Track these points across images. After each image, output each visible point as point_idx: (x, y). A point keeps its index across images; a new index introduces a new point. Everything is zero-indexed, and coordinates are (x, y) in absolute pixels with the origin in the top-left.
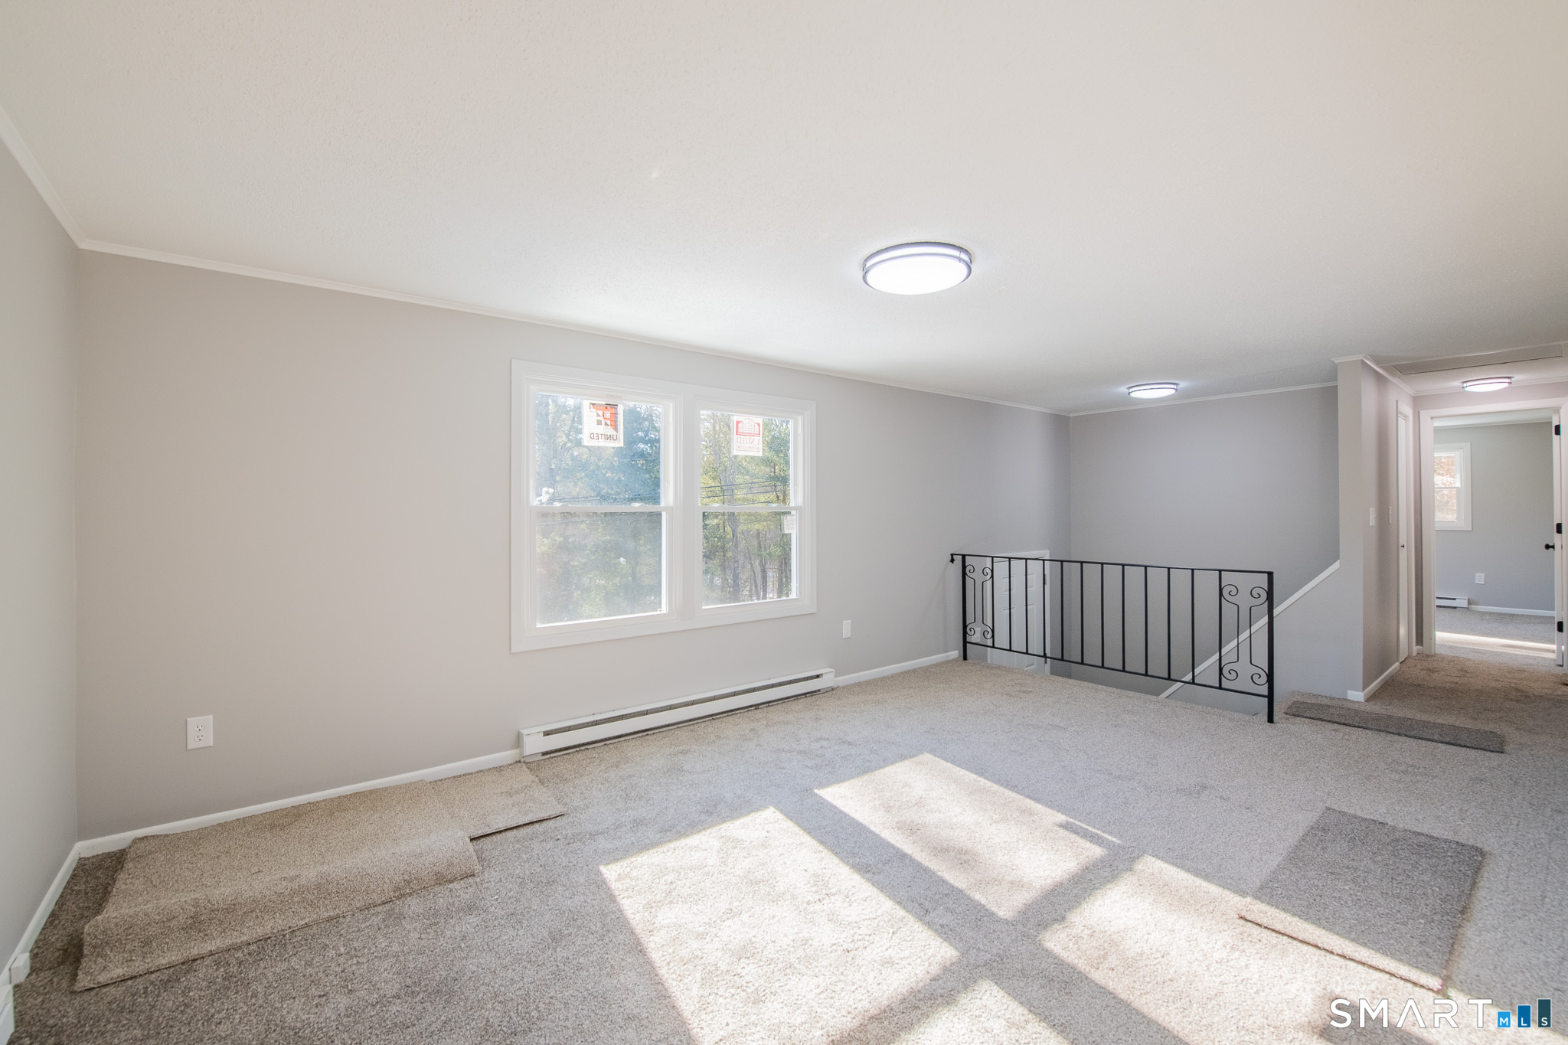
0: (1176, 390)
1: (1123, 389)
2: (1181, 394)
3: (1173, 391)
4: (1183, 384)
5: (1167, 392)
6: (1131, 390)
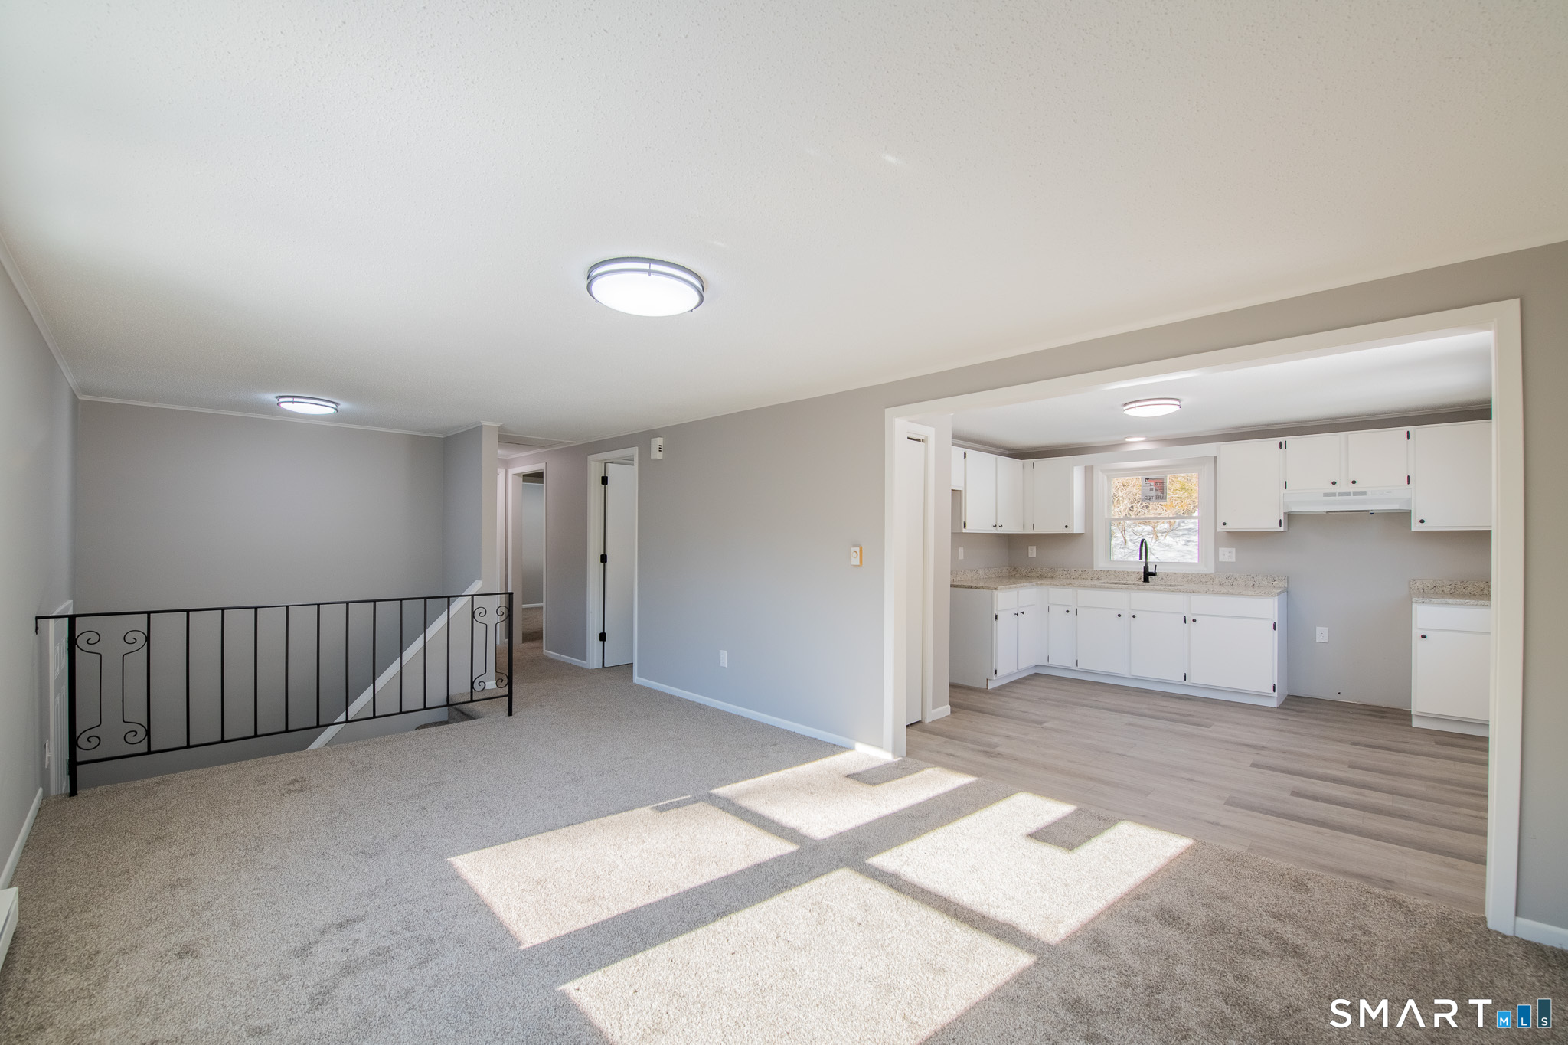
0: (336, 409)
1: (271, 397)
2: (339, 417)
3: (333, 411)
4: (344, 405)
5: (326, 410)
6: (281, 400)
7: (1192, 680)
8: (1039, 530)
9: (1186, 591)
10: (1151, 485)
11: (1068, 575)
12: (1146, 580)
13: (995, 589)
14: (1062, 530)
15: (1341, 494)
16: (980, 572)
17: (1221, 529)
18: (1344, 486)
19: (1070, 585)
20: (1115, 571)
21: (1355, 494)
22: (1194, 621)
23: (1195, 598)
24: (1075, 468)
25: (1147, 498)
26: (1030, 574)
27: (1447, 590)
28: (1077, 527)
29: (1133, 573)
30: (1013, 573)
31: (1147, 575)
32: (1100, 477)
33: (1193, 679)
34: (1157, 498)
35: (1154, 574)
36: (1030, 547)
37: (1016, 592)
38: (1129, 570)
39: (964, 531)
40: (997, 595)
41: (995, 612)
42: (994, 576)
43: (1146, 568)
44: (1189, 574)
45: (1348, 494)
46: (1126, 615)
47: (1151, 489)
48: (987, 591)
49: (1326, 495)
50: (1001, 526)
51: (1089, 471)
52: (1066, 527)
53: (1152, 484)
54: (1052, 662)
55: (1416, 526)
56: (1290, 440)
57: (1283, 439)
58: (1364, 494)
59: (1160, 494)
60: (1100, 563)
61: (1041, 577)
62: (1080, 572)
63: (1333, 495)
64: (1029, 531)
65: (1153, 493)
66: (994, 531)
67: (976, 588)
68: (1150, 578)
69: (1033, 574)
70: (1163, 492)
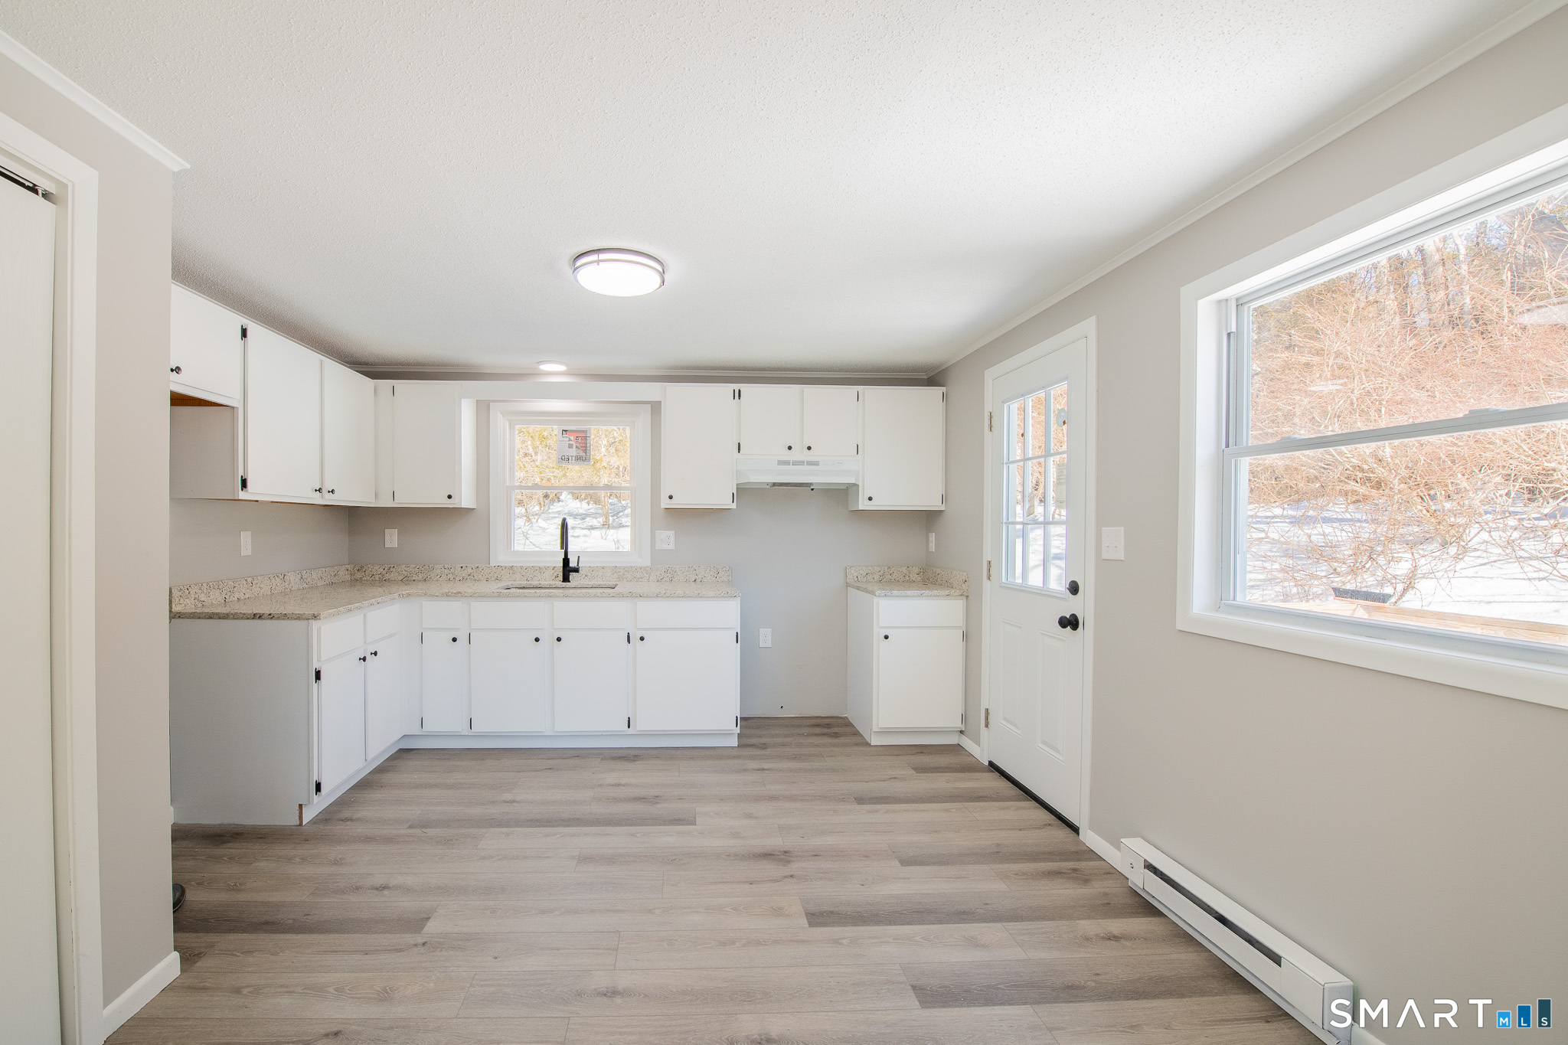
7: (639, 725)
8: (404, 500)
9: (631, 595)
10: (570, 440)
11: (450, 576)
12: (566, 579)
13: (315, 617)
14: (442, 502)
15: (795, 463)
16: (293, 578)
17: (665, 503)
18: (798, 454)
19: (458, 595)
20: (521, 567)
21: (810, 463)
22: (642, 639)
23: (643, 605)
24: (463, 400)
25: (564, 459)
26: (387, 576)
27: (877, 577)
28: (466, 499)
29: (547, 568)
30: (358, 575)
31: (568, 570)
32: (499, 421)
33: (641, 725)
34: (578, 459)
35: (576, 570)
36: (387, 531)
37: (362, 616)
38: (541, 565)
39: (242, 495)
40: (319, 630)
41: (316, 665)
42: (320, 583)
43: (566, 561)
44: (620, 568)
45: (801, 463)
46: (547, 638)
47: (570, 446)
48: (297, 622)
49: (781, 463)
50: (333, 491)
51: (483, 408)
52: (450, 497)
53: (572, 438)
54: (428, 727)
55: (863, 505)
56: (745, 388)
57: (736, 386)
58: (816, 463)
59: (582, 454)
60: (500, 557)
61: (406, 580)
62: (469, 570)
63: (787, 463)
64: (386, 502)
65: (573, 452)
66: (317, 499)
67: (271, 617)
68: (572, 575)
69: (393, 576)
70: (585, 451)
